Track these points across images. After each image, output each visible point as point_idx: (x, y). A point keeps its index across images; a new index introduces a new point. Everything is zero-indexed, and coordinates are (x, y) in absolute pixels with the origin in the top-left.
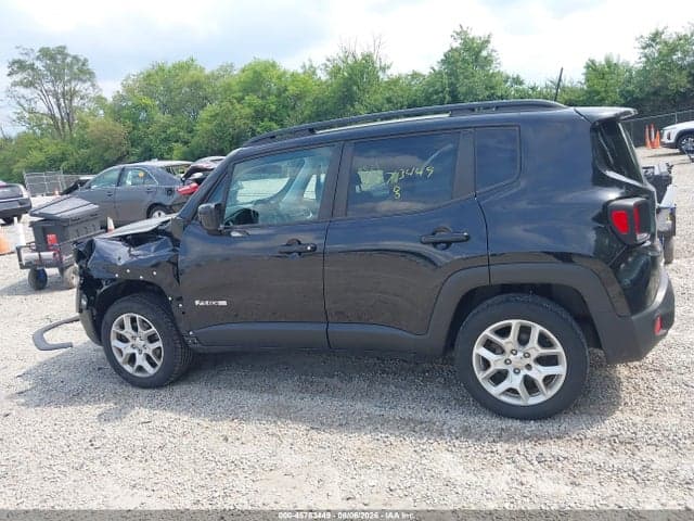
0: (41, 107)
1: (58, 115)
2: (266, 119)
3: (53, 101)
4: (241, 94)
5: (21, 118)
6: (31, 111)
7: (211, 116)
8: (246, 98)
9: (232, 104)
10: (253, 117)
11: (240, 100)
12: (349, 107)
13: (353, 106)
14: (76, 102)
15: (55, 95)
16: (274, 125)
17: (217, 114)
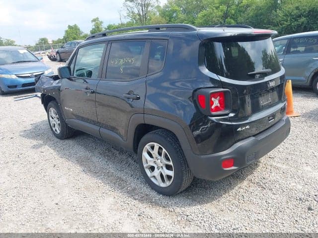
0: (136, 11)
1: (142, 14)
2: (229, 18)
3: (141, 8)
4: (218, 5)
5: (129, 15)
6: (133, 12)
7: (203, 16)
8: (220, 7)
9: (213, 10)
10: (223, 16)
11: (217, 8)
12: (273, 11)
13: (276, 11)
14: (150, 9)
15: (141, 6)
16: (232, 21)
17: (205, 15)
